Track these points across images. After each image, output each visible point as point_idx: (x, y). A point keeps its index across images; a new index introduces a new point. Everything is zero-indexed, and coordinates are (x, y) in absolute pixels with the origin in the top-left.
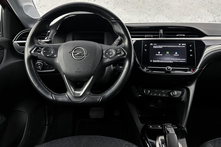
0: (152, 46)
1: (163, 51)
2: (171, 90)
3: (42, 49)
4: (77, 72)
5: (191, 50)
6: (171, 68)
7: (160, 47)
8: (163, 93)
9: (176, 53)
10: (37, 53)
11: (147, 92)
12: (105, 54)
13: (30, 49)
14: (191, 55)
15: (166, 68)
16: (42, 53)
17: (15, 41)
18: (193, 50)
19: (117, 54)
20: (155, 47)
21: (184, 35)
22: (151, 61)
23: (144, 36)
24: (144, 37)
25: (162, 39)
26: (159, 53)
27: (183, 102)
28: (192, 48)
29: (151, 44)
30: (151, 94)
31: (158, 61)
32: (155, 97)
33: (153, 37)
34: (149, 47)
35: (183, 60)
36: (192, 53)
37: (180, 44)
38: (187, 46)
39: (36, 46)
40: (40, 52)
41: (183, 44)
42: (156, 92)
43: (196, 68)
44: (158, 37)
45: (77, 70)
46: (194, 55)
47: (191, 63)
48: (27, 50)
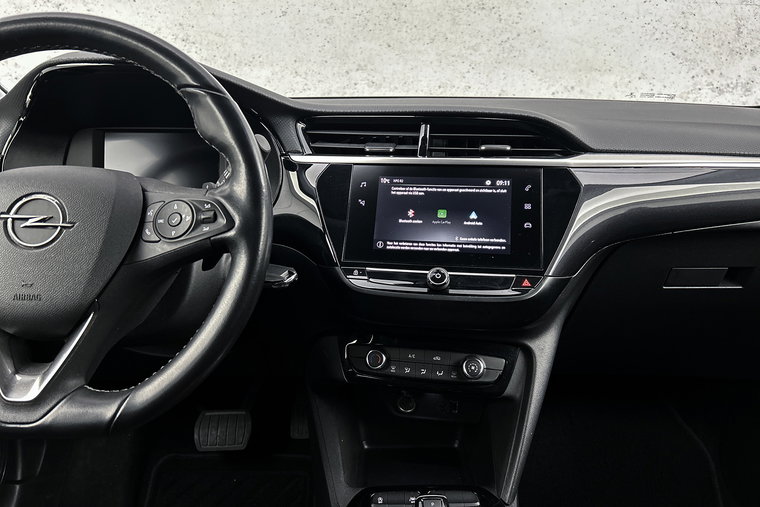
0: (388, 187)
1: (426, 207)
2: (464, 355)
4: (22, 298)
5: (528, 206)
6: (448, 274)
7: (417, 191)
8: (432, 366)
9: (473, 216)
11: (376, 360)
12: (155, 222)
14: (528, 225)
15: (430, 274)
18: (536, 206)
20: (398, 191)
21: (509, 148)
22: (380, 245)
23: (361, 146)
24: (362, 153)
25: (420, 160)
26: (411, 213)
27: (510, 399)
28: (533, 197)
29: (385, 180)
30: (393, 369)
31: (406, 246)
32: (407, 378)
33: (397, 153)
34: (372, 192)
35: (496, 244)
36: (533, 216)
37: (488, 183)
38: (516, 188)
41: (499, 183)
42: (409, 363)
43: (542, 274)
44: (413, 154)
46: (536, 225)
47: (527, 255)
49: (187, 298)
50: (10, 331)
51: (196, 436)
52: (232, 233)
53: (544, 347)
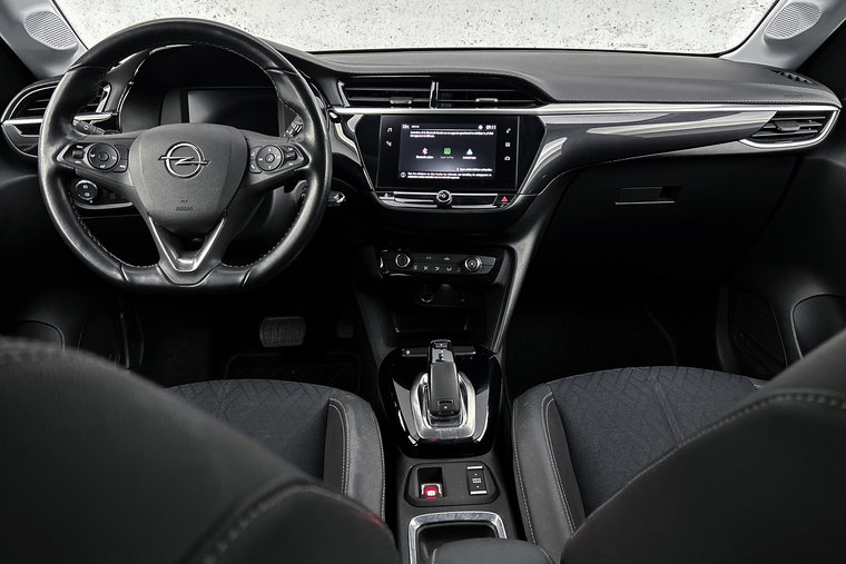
0: (408, 131)
1: (436, 146)
2: (465, 256)
3: (87, 150)
4: (182, 209)
5: (508, 145)
6: (451, 195)
7: (429, 134)
8: (443, 265)
9: (470, 152)
10: (71, 160)
11: (403, 261)
12: (257, 160)
13: (53, 150)
14: (507, 158)
15: (438, 195)
16: (85, 159)
17: (6, 119)
18: (513, 145)
19: (286, 160)
20: (415, 135)
21: (496, 100)
22: (403, 175)
23: (387, 100)
24: (388, 105)
25: (432, 110)
26: (425, 151)
27: (498, 285)
28: (511, 138)
29: (405, 127)
30: (416, 267)
31: (421, 176)
32: (425, 274)
33: (414, 105)
34: (397, 135)
35: (485, 172)
36: (511, 151)
37: (481, 127)
38: (499, 132)
39: (68, 142)
40: (80, 158)
41: (488, 127)
42: (426, 263)
43: (515, 192)
44: (425, 105)
45: (182, 205)
46: (513, 158)
47: (505, 179)
48: (45, 153)
49: (271, 213)
50: (172, 230)
51: (261, 336)
52: (307, 167)
53: (524, 248)
